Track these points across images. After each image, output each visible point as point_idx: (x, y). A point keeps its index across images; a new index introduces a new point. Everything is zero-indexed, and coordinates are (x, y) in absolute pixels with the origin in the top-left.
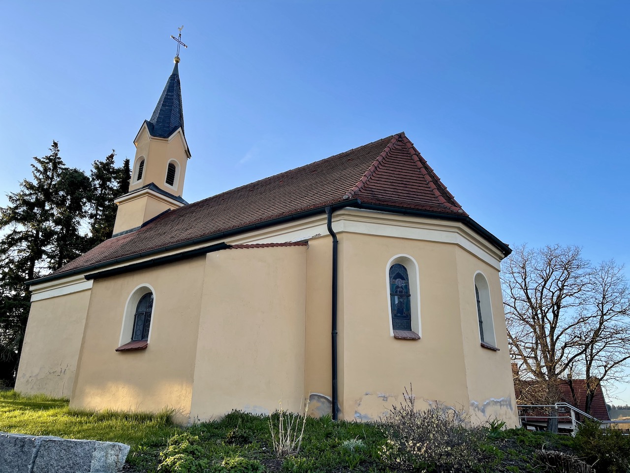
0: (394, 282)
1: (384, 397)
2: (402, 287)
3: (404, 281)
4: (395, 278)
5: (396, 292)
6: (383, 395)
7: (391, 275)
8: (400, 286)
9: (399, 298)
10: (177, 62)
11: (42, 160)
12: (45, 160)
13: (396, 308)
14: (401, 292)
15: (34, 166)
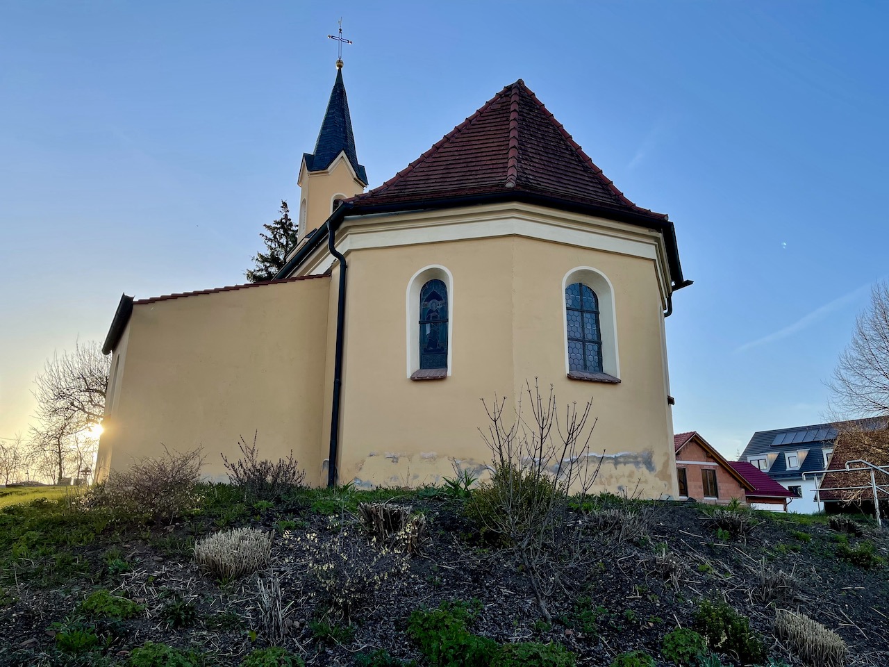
0: (426, 305)
1: (394, 457)
2: (437, 311)
3: (440, 302)
4: (428, 300)
5: (428, 318)
6: (393, 454)
7: (422, 296)
8: (434, 309)
9: (431, 327)
10: (340, 67)
11: (274, 226)
12: (276, 226)
13: (427, 341)
14: (435, 317)
15: (263, 235)
